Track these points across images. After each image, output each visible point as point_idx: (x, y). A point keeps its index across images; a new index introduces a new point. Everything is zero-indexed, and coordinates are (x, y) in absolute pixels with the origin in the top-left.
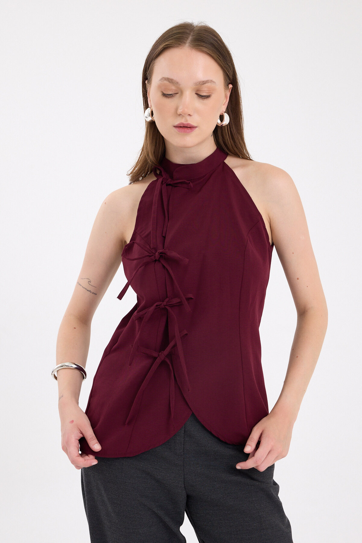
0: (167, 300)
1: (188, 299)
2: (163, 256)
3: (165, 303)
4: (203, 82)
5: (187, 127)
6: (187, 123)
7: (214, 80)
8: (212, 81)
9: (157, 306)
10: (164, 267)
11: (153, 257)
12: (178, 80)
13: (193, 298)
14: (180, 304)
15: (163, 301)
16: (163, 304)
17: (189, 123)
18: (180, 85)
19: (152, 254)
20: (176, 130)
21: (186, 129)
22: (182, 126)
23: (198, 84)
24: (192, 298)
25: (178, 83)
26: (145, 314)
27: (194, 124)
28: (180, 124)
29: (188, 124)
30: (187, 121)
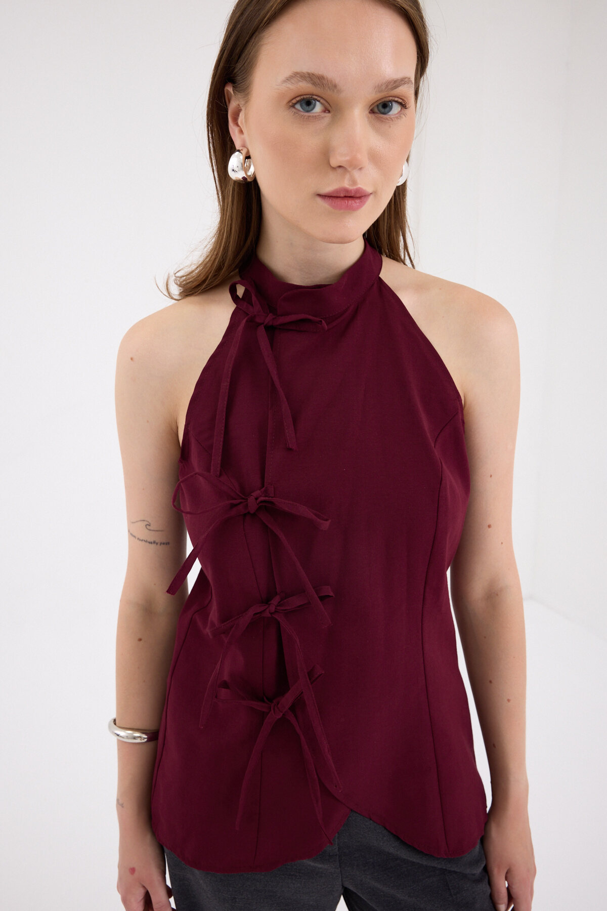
4: (395, 82)
5: (353, 197)
6: (355, 188)
8: (409, 81)
9: (255, 613)
12: (337, 80)
16: (267, 611)
17: (360, 188)
20: (324, 203)
21: (351, 202)
23: (384, 87)
25: (335, 86)
27: (367, 188)
28: (337, 191)
29: (357, 190)
30: (354, 182)
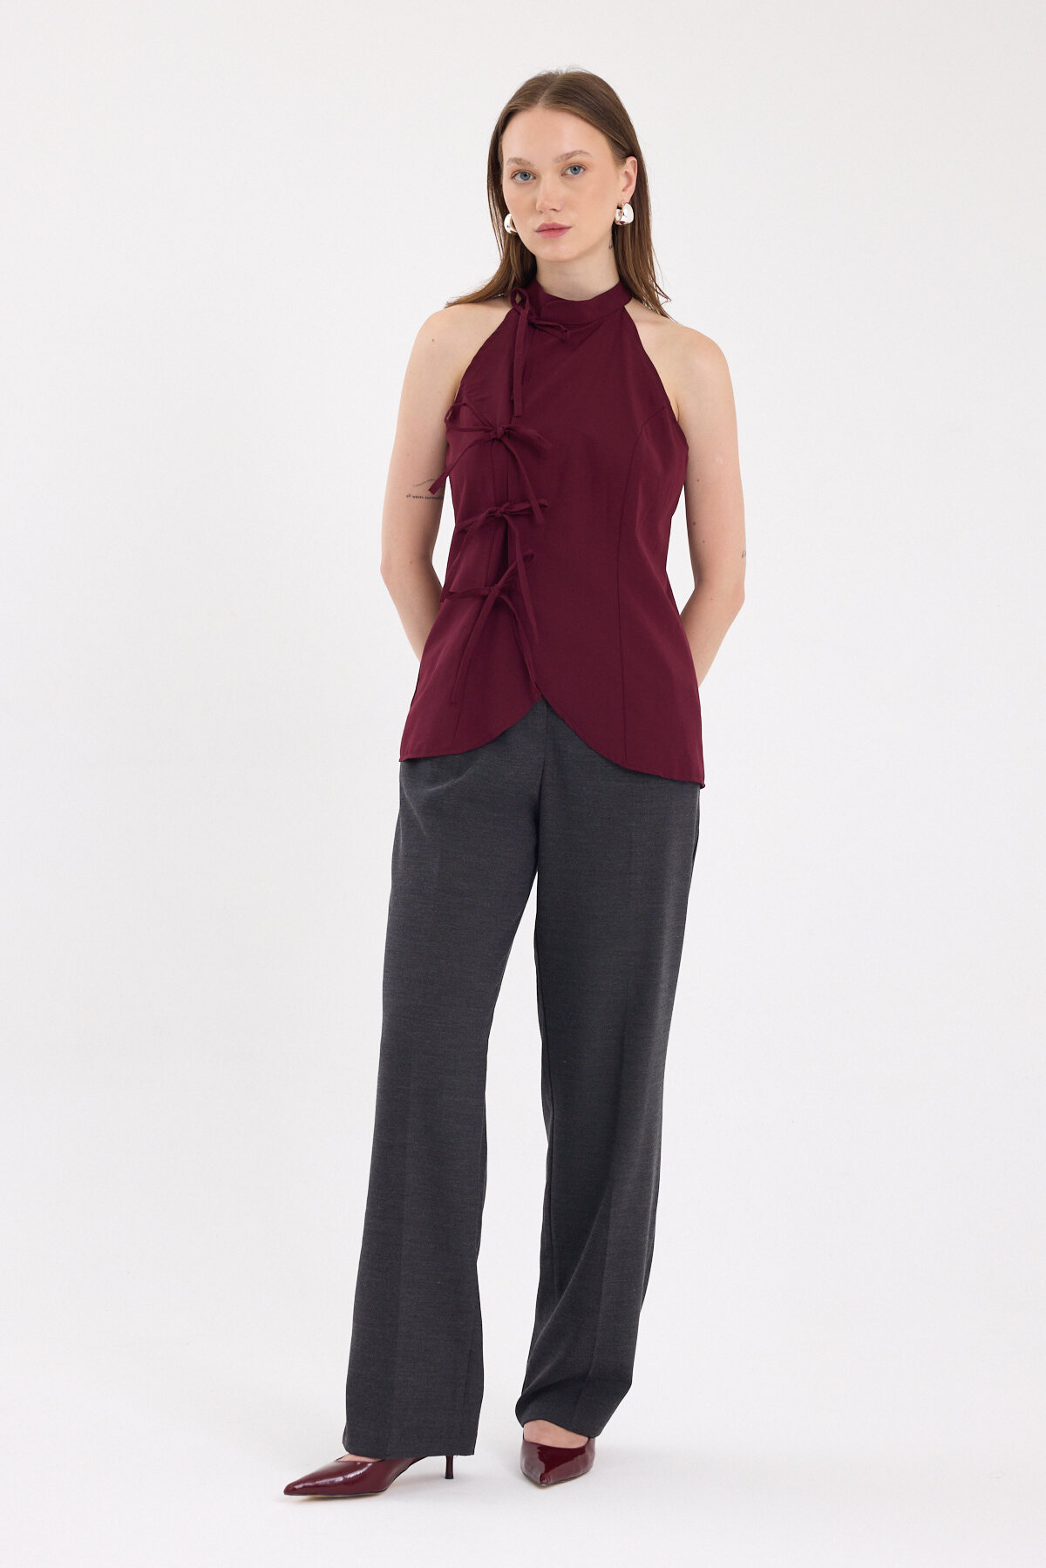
0: (507, 504)
1: (543, 506)
2: (509, 433)
3: (503, 509)
5: (553, 229)
6: (553, 222)
7: (585, 150)
8: (581, 152)
9: (490, 512)
10: (507, 449)
11: (492, 434)
13: (547, 504)
14: (529, 514)
15: (500, 506)
16: (498, 511)
17: (557, 223)
18: (533, 166)
19: (491, 428)
20: (538, 236)
21: (552, 232)
22: (545, 228)
24: (545, 506)
26: (470, 525)
27: (565, 223)
28: (542, 226)
29: (554, 224)
30: (550, 219)
